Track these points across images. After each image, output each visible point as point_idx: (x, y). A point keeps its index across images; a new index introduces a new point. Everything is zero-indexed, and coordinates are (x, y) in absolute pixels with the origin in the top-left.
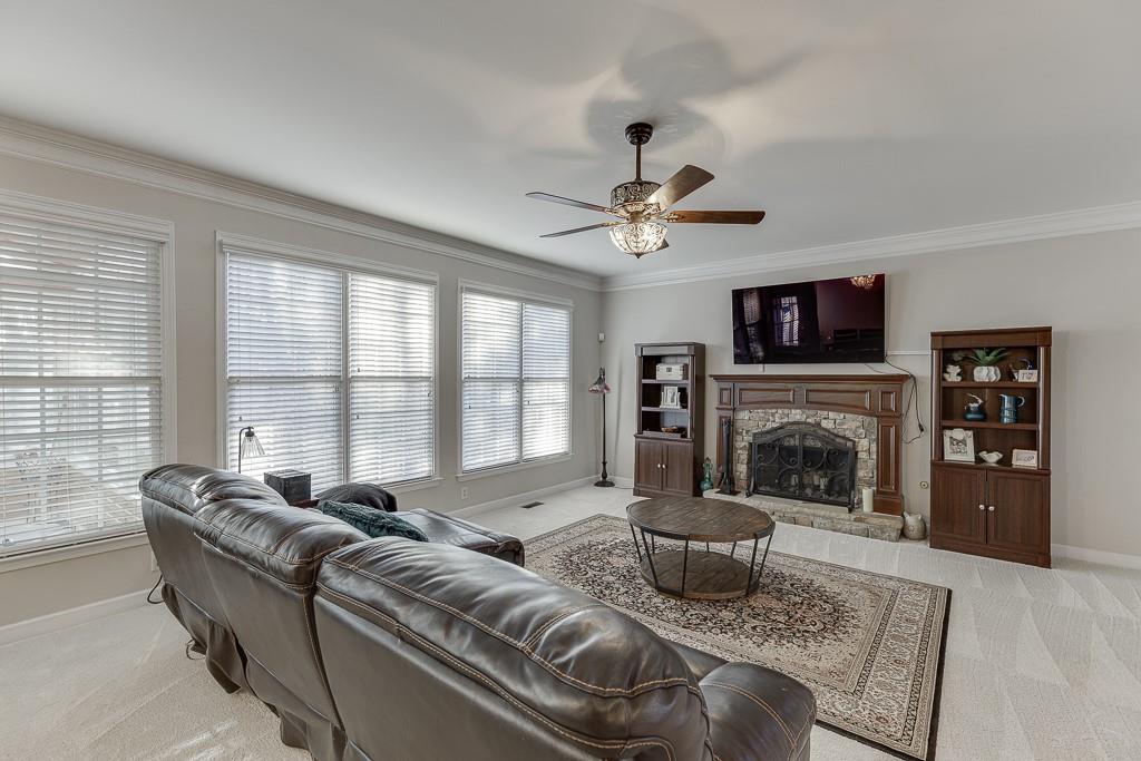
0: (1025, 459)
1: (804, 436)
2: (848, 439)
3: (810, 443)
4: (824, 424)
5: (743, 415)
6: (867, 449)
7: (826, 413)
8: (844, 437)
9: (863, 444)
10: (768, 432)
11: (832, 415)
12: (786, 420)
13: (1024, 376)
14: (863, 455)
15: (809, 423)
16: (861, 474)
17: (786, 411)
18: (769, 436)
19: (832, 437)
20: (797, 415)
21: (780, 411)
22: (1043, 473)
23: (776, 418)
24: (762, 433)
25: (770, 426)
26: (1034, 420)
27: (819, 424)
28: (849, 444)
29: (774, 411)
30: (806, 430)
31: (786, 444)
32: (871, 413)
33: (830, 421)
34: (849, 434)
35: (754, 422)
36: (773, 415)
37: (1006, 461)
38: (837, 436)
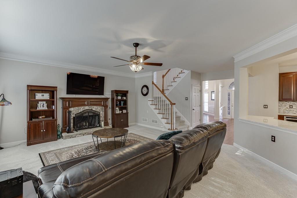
0: (124, 111)
1: (88, 112)
2: (98, 112)
3: (90, 114)
4: (93, 109)
5: (71, 109)
6: (102, 114)
7: (93, 107)
8: (97, 112)
9: (101, 112)
10: (79, 113)
11: (95, 107)
12: (84, 109)
13: (125, 98)
14: (101, 115)
15: (90, 110)
16: (101, 119)
17: (84, 107)
18: (79, 114)
19: (95, 112)
20: (87, 108)
21: (82, 107)
22: (127, 113)
23: (81, 109)
24: (77, 114)
25: (79, 111)
26: (126, 105)
27: (92, 109)
28: (99, 113)
29: (81, 107)
30: (88, 111)
31: (84, 115)
32: (102, 106)
33: (94, 108)
34: (98, 111)
35: (75, 111)
36: (80, 108)
37: (122, 112)
38: (96, 112)
